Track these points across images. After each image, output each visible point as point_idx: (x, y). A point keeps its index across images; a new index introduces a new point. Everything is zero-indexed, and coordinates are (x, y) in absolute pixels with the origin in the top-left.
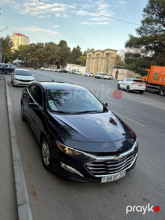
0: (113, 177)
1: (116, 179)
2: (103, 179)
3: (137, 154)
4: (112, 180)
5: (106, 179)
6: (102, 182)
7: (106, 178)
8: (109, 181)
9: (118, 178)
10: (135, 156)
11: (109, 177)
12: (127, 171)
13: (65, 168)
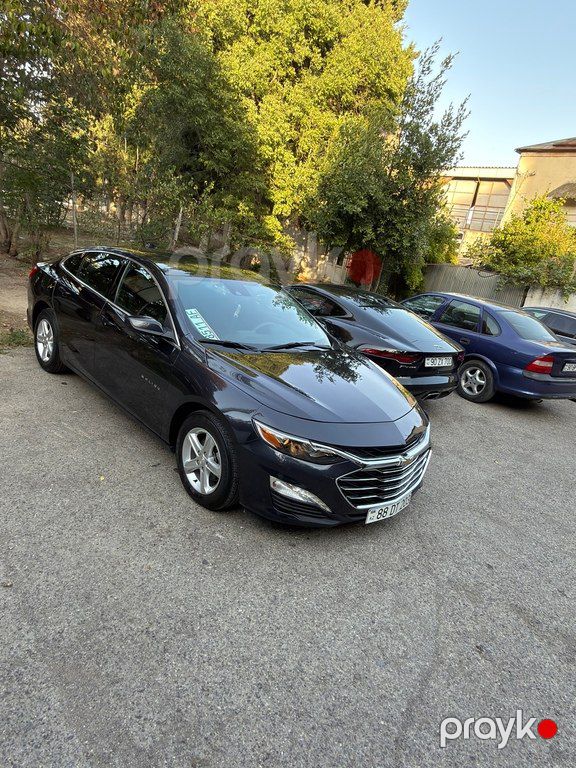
0: (390, 508)
1: (394, 514)
2: (370, 515)
3: (431, 451)
4: (388, 515)
5: (376, 514)
6: (367, 521)
7: (377, 510)
8: (381, 519)
9: (398, 511)
11: (383, 508)
13: (282, 492)
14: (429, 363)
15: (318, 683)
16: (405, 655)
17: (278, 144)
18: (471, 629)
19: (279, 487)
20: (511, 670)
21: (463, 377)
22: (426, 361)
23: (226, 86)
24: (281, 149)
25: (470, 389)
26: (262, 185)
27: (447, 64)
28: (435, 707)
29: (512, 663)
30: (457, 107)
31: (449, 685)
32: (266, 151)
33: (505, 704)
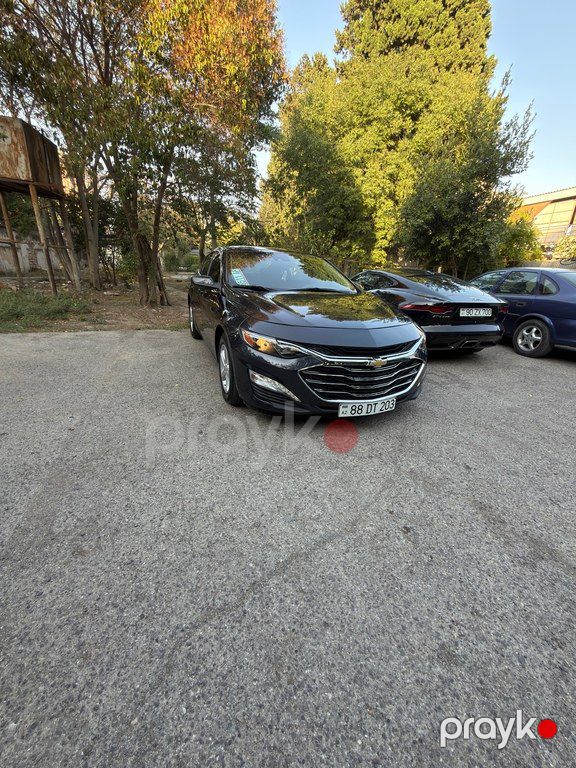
0: (365, 406)
1: (372, 413)
2: (341, 409)
3: (423, 365)
4: (364, 414)
5: (349, 409)
6: (341, 415)
7: (350, 406)
8: (356, 415)
9: (377, 412)
10: (418, 368)
11: (357, 405)
12: (399, 399)
13: (258, 382)
14: (463, 313)
15: (217, 521)
16: (317, 519)
17: (380, 195)
18: (409, 512)
19: (257, 378)
20: (434, 556)
21: (520, 336)
22: (461, 312)
23: (342, 164)
24: (382, 199)
25: (527, 346)
26: (369, 228)
27: (507, 81)
28: (317, 567)
29: (441, 550)
30: (522, 115)
31: (348, 551)
32: (370, 202)
33: (404, 585)
